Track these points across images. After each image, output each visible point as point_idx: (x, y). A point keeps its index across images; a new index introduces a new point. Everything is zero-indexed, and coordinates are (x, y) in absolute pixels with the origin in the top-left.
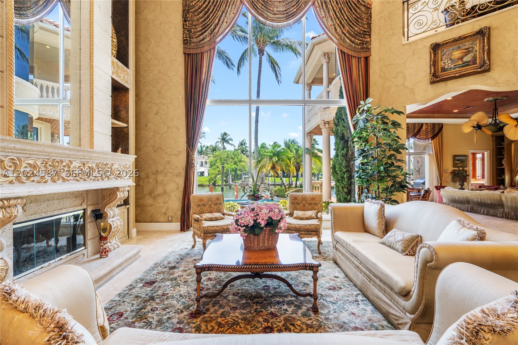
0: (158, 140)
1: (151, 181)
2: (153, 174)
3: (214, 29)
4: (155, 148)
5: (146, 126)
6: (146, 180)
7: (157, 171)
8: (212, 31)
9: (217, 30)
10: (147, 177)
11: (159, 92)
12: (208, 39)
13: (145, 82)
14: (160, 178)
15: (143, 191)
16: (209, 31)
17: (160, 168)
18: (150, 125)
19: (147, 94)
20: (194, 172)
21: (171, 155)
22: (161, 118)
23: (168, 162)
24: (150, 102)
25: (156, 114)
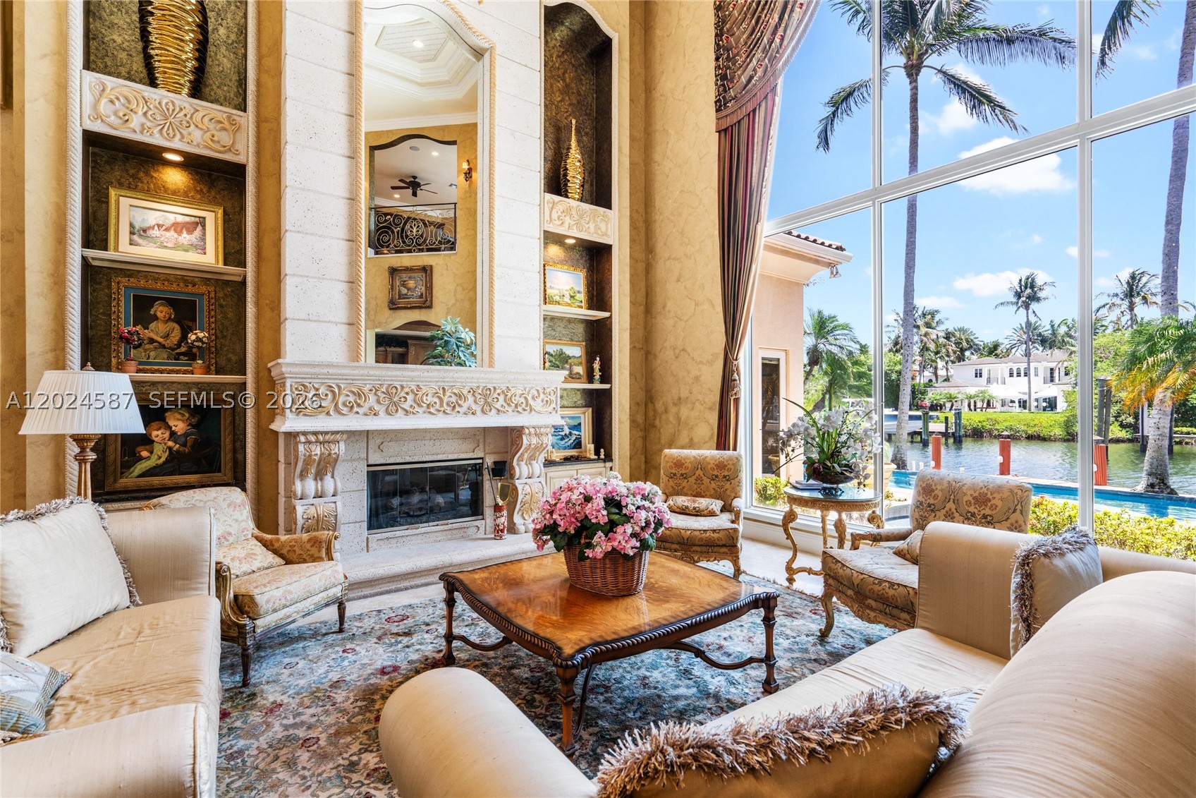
0: (682, 333)
1: (671, 418)
2: (675, 404)
3: (771, 42)
4: (677, 351)
5: (664, 308)
6: (664, 417)
7: (680, 399)
8: (765, 51)
9: (777, 40)
10: (666, 411)
11: (682, 234)
12: (760, 72)
13: (662, 221)
14: (684, 412)
15: (659, 438)
16: (759, 54)
17: (684, 394)
18: (670, 306)
19: (665, 244)
20: (737, 401)
21: (701, 363)
22: (685, 288)
23: (697, 378)
24: (669, 259)
25: (678, 280)
